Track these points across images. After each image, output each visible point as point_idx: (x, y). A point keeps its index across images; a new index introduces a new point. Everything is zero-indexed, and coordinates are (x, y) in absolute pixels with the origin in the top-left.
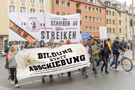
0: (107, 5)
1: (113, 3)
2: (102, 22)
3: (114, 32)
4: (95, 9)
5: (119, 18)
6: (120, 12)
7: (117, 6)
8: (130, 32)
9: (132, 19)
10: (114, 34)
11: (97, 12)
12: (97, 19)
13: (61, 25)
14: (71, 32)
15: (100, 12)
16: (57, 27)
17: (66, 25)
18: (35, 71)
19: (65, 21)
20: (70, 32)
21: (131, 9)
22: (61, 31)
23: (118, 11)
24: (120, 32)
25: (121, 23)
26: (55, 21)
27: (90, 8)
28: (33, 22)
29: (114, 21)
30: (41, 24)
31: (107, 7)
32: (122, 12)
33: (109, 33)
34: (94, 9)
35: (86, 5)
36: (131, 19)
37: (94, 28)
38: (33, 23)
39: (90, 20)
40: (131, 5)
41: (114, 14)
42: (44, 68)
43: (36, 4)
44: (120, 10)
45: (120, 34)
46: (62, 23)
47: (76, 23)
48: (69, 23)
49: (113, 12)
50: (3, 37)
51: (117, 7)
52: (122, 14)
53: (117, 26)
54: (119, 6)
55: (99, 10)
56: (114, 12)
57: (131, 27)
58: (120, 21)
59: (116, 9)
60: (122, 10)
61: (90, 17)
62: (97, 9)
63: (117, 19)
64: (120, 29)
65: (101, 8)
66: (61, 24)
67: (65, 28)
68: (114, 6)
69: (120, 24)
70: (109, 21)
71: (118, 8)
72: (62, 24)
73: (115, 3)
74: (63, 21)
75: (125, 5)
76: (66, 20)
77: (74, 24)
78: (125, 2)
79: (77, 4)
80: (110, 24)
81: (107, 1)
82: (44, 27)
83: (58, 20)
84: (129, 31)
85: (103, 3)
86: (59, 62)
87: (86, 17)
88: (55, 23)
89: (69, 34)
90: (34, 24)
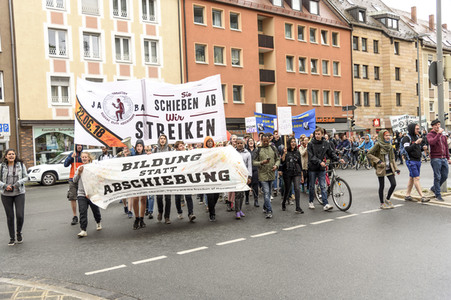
0: (357, 20)
1: (375, 13)
2: (339, 75)
3: (378, 105)
4: (318, 33)
5: (395, 61)
6: (396, 42)
7: (386, 22)
8: (431, 105)
9: (435, 63)
10: (378, 109)
11: (323, 42)
12: (323, 65)
13: (178, 110)
14: (202, 122)
15: (335, 42)
16: (169, 113)
17: (190, 108)
18: (114, 193)
19: (186, 98)
20: (199, 123)
21: (431, 29)
22: (179, 121)
23: (391, 38)
24: (399, 104)
25: (402, 76)
26: (162, 101)
27: (300, 31)
28: (119, 100)
29: (377, 68)
30: (136, 106)
31: (355, 26)
32: (402, 40)
33: (363, 107)
34: (313, 33)
35: (289, 22)
36: (434, 60)
37: (316, 92)
38: (117, 104)
39: (303, 69)
40: (431, 17)
41: (380, 49)
42: (134, 186)
43: (132, 21)
44: (398, 34)
45: (399, 109)
46: (180, 103)
47: (213, 100)
48: (196, 103)
49: (376, 42)
50: (31, 127)
51: (386, 25)
52: (402, 46)
53: (387, 85)
54: (395, 22)
55: (329, 36)
56: (380, 42)
57: (433, 87)
58: (398, 69)
59: (383, 32)
60: (402, 33)
61: (302, 60)
62: (324, 33)
63: (386, 63)
64: (398, 95)
65: (335, 31)
66: (178, 105)
67: (187, 115)
68: (377, 22)
69: (398, 78)
70: (362, 70)
71: (392, 28)
72: (180, 107)
73: (380, 11)
74: (181, 99)
75: (413, 20)
76: (190, 95)
77: (207, 104)
78: (413, 9)
79: (262, 18)
80: (367, 78)
81: (357, 8)
82: (142, 112)
83: (171, 99)
84: (426, 99)
85: (343, 13)
86: (170, 177)
87: (290, 58)
88: (164, 105)
89: (198, 127)
90: (121, 105)
